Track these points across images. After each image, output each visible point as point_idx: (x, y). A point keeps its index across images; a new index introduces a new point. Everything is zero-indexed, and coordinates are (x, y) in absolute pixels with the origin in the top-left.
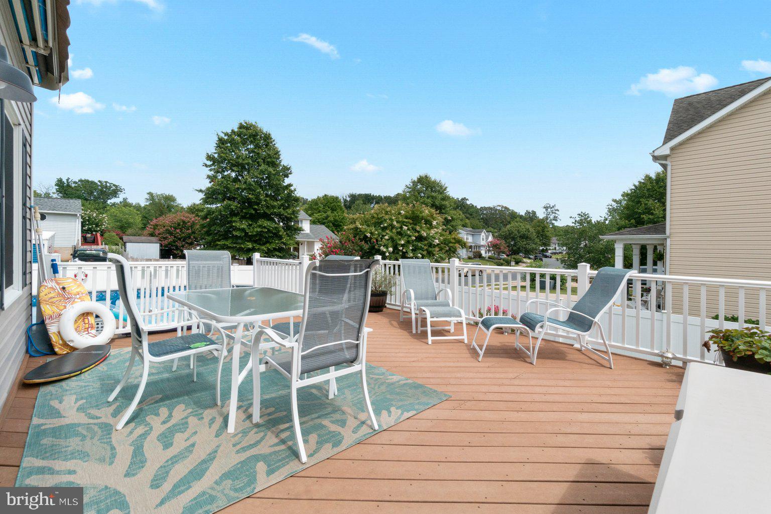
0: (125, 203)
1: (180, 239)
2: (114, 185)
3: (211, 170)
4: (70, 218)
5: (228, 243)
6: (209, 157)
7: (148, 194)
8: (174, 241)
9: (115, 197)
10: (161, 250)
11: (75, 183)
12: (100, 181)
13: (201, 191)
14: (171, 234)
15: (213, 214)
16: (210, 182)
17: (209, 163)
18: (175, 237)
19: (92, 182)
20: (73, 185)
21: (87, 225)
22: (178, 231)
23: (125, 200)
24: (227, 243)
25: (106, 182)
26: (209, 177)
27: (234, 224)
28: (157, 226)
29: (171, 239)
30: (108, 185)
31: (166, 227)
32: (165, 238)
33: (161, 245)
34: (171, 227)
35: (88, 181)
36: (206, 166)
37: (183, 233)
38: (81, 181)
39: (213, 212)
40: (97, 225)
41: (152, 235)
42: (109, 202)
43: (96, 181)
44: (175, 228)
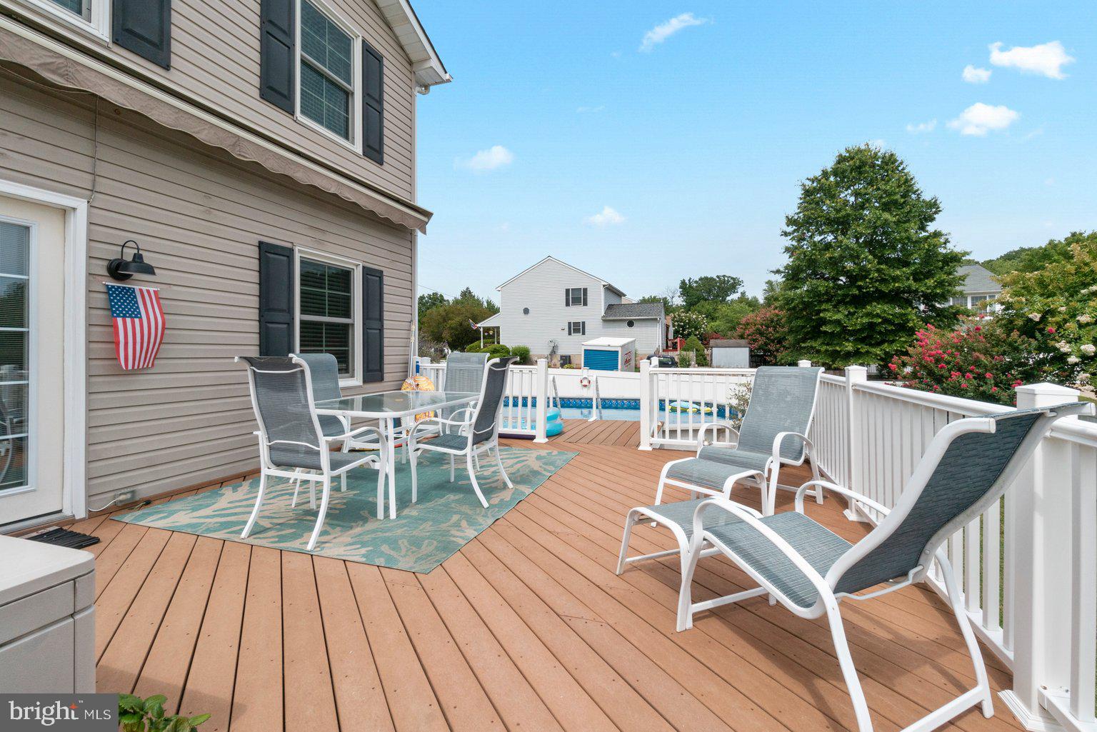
0: (743, 299)
1: (773, 341)
2: (732, 278)
3: (793, 239)
4: (649, 323)
5: (816, 344)
6: (790, 221)
7: (767, 283)
8: (766, 344)
9: (734, 292)
10: (751, 356)
11: (696, 282)
12: (718, 277)
13: (778, 272)
14: (761, 334)
15: (792, 302)
16: (790, 257)
17: (790, 229)
18: (768, 338)
19: (712, 279)
20: (695, 285)
21: (688, 328)
22: (770, 329)
23: (743, 294)
24: (814, 344)
25: (724, 276)
26: (787, 250)
27: (821, 315)
28: (748, 324)
29: (762, 340)
30: (726, 279)
31: (757, 326)
32: (755, 341)
33: (751, 351)
34: (762, 325)
35: (706, 278)
36: (786, 234)
37: (778, 332)
38: (701, 279)
39: (793, 300)
40: (696, 329)
41: (742, 337)
42: (728, 298)
43: (715, 277)
44: (768, 327)
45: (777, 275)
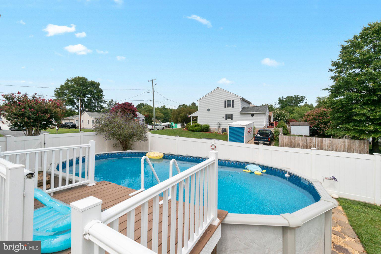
0: (306, 105)
1: (322, 123)
2: (301, 96)
3: (335, 73)
4: (261, 115)
5: (350, 126)
6: (334, 64)
7: (317, 98)
8: (318, 125)
9: (302, 102)
10: (310, 130)
11: (285, 98)
12: (295, 96)
13: (327, 89)
14: (316, 120)
15: (335, 104)
16: (334, 81)
17: (334, 68)
18: (319, 122)
19: (292, 97)
20: (285, 99)
21: (280, 117)
22: (321, 118)
23: (306, 103)
24: (348, 126)
25: (298, 96)
26: (332, 78)
27: (353, 111)
28: (309, 115)
29: (316, 123)
30: (298, 97)
31: (313, 116)
32: (312, 123)
33: (310, 127)
34: (316, 116)
35: (290, 97)
36: (331, 70)
37: (324, 119)
38: (287, 97)
39: (336, 103)
40: (284, 117)
41: (306, 121)
42: (299, 105)
43: (293, 96)
44: (319, 116)
45: (326, 91)
